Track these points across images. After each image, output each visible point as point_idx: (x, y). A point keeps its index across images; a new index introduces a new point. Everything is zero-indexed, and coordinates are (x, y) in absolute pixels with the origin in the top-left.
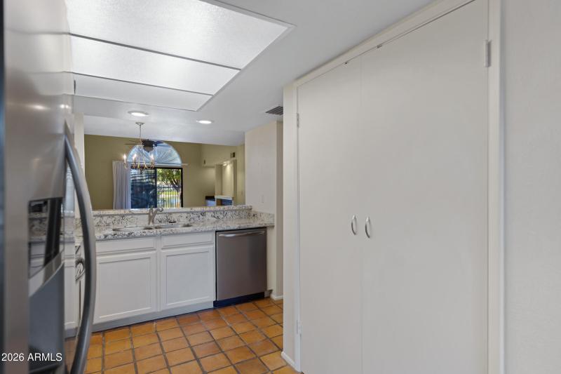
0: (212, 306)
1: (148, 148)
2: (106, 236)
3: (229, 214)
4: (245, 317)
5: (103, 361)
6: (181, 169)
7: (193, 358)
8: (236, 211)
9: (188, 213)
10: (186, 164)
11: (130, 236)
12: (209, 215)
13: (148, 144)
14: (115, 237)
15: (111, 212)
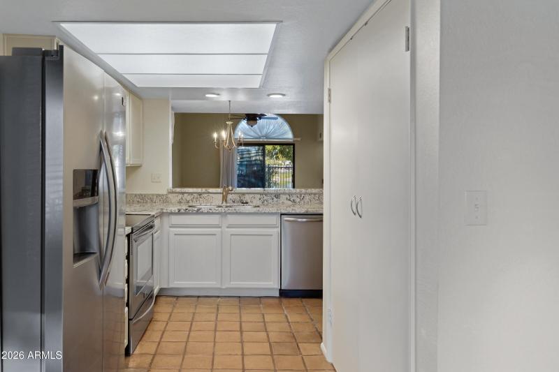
0: (277, 295)
1: (252, 122)
2: (179, 210)
3: (307, 197)
4: (306, 310)
5: (170, 316)
6: (294, 145)
7: (239, 329)
8: (315, 194)
9: (261, 194)
10: (299, 139)
11: (199, 212)
12: (283, 198)
13: (252, 118)
14: (186, 213)
15: (191, 190)
